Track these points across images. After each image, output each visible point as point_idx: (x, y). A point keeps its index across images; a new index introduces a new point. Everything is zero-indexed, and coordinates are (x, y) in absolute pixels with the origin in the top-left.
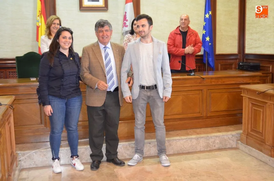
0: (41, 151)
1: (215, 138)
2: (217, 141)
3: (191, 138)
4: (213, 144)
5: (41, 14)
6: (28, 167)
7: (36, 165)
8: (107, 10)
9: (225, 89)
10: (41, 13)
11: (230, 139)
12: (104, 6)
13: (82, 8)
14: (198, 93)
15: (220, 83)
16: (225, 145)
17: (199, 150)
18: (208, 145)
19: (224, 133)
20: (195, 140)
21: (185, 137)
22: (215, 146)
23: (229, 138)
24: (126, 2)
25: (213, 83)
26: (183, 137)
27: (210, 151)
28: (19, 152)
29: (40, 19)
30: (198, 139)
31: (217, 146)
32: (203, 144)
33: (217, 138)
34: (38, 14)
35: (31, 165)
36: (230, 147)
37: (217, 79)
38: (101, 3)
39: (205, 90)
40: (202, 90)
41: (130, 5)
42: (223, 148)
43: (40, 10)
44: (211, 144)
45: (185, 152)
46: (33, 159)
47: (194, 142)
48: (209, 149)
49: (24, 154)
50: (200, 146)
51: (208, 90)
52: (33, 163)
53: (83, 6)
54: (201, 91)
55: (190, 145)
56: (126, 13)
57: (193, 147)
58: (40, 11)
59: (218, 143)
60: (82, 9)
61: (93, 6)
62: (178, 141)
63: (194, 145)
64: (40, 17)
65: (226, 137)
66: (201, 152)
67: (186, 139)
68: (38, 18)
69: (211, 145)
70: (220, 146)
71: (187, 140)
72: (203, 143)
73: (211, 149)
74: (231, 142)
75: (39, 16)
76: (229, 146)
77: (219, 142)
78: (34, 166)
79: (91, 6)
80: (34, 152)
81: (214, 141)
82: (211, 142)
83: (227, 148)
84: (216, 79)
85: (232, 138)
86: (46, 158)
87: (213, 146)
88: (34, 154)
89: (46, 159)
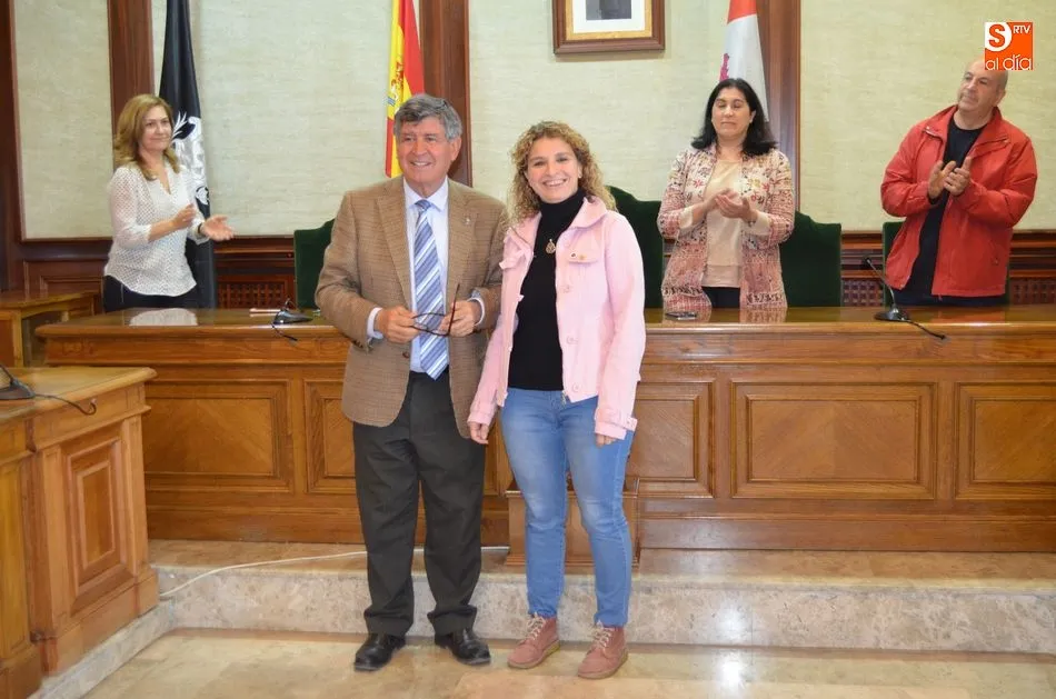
0: (239, 575)
1: (950, 598)
2: (961, 615)
3: (832, 588)
4: (942, 624)
5: (402, 77)
6: (196, 624)
7: (225, 621)
8: (664, 49)
9: (1043, 384)
10: (402, 73)
11: (1024, 614)
12: (650, 34)
13: (564, 45)
14: (911, 397)
15: (1019, 358)
16: (999, 638)
17: (869, 643)
18: (914, 629)
19: (996, 585)
20: (849, 598)
21: (805, 582)
22: (947, 636)
23: (1018, 606)
24: (732, 16)
25: (987, 358)
26: (797, 582)
27: (923, 654)
28: (168, 568)
29: (399, 92)
30: (866, 594)
31: (959, 638)
32: (890, 619)
33: (960, 602)
34: (393, 73)
35: (206, 618)
36: (1026, 648)
37: (1003, 337)
38: (637, 23)
39: (943, 384)
40: (931, 385)
41: (747, 25)
42: (989, 649)
43: (399, 60)
44: (930, 624)
45: (804, 644)
46: (213, 600)
47: (850, 606)
48: (917, 646)
49: (185, 577)
50: (877, 628)
51: (961, 385)
52: (215, 611)
53: (569, 38)
54: (925, 390)
55: (827, 616)
56: (726, 57)
57: (841, 629)
58: (398, 64)
59: (963, 624)
60: (564, 48)
61: (609, 37)
62: (772, 593)
63: (846, 618)
64: (399, 85)
65: (1002, 602)
66: (877, 653)
67: (810, 590)
68: (393, 90)
69: (931, 632)
70: (975, 638)
71: (816, 597)
72: (891, 615)
73: (927, 646)
74: (1032, 627)
75: (394, 81)
76: (1018, 644)
77: (967, 620)
78: (219, 624)
79: (598, 37)
80: (217, 574)
81: (945, 615)
82: (931, 617)
83: (1007, 649)
84: (999, 340)
85: (1035, 608)
86: (259, 600)
87: (940, 636)
88: (218, 580)
89: (256, 605)
